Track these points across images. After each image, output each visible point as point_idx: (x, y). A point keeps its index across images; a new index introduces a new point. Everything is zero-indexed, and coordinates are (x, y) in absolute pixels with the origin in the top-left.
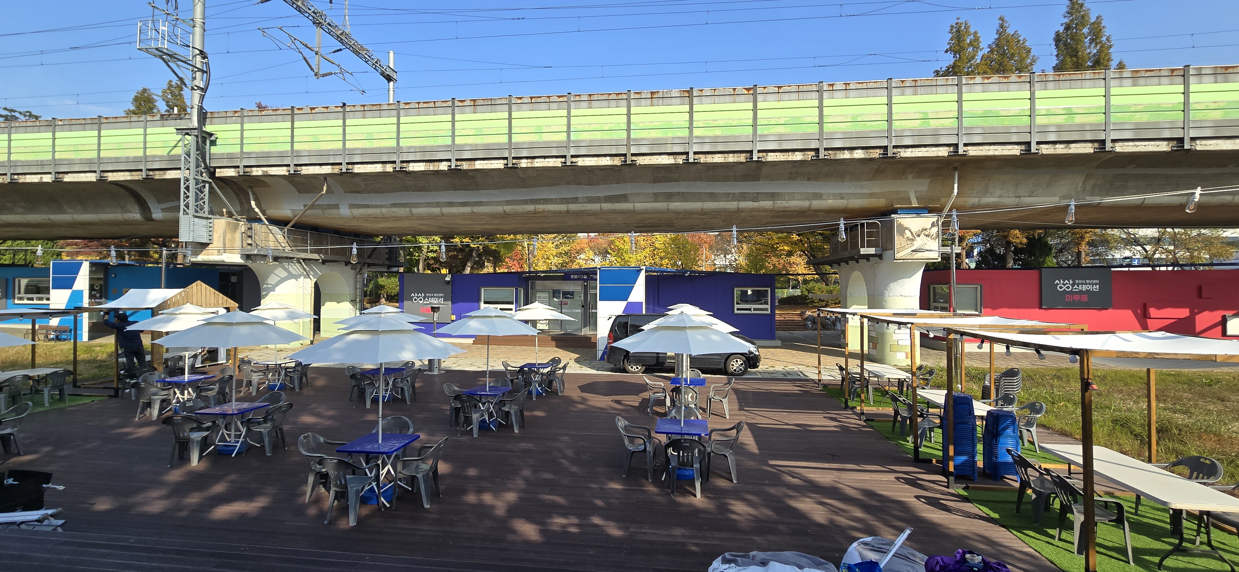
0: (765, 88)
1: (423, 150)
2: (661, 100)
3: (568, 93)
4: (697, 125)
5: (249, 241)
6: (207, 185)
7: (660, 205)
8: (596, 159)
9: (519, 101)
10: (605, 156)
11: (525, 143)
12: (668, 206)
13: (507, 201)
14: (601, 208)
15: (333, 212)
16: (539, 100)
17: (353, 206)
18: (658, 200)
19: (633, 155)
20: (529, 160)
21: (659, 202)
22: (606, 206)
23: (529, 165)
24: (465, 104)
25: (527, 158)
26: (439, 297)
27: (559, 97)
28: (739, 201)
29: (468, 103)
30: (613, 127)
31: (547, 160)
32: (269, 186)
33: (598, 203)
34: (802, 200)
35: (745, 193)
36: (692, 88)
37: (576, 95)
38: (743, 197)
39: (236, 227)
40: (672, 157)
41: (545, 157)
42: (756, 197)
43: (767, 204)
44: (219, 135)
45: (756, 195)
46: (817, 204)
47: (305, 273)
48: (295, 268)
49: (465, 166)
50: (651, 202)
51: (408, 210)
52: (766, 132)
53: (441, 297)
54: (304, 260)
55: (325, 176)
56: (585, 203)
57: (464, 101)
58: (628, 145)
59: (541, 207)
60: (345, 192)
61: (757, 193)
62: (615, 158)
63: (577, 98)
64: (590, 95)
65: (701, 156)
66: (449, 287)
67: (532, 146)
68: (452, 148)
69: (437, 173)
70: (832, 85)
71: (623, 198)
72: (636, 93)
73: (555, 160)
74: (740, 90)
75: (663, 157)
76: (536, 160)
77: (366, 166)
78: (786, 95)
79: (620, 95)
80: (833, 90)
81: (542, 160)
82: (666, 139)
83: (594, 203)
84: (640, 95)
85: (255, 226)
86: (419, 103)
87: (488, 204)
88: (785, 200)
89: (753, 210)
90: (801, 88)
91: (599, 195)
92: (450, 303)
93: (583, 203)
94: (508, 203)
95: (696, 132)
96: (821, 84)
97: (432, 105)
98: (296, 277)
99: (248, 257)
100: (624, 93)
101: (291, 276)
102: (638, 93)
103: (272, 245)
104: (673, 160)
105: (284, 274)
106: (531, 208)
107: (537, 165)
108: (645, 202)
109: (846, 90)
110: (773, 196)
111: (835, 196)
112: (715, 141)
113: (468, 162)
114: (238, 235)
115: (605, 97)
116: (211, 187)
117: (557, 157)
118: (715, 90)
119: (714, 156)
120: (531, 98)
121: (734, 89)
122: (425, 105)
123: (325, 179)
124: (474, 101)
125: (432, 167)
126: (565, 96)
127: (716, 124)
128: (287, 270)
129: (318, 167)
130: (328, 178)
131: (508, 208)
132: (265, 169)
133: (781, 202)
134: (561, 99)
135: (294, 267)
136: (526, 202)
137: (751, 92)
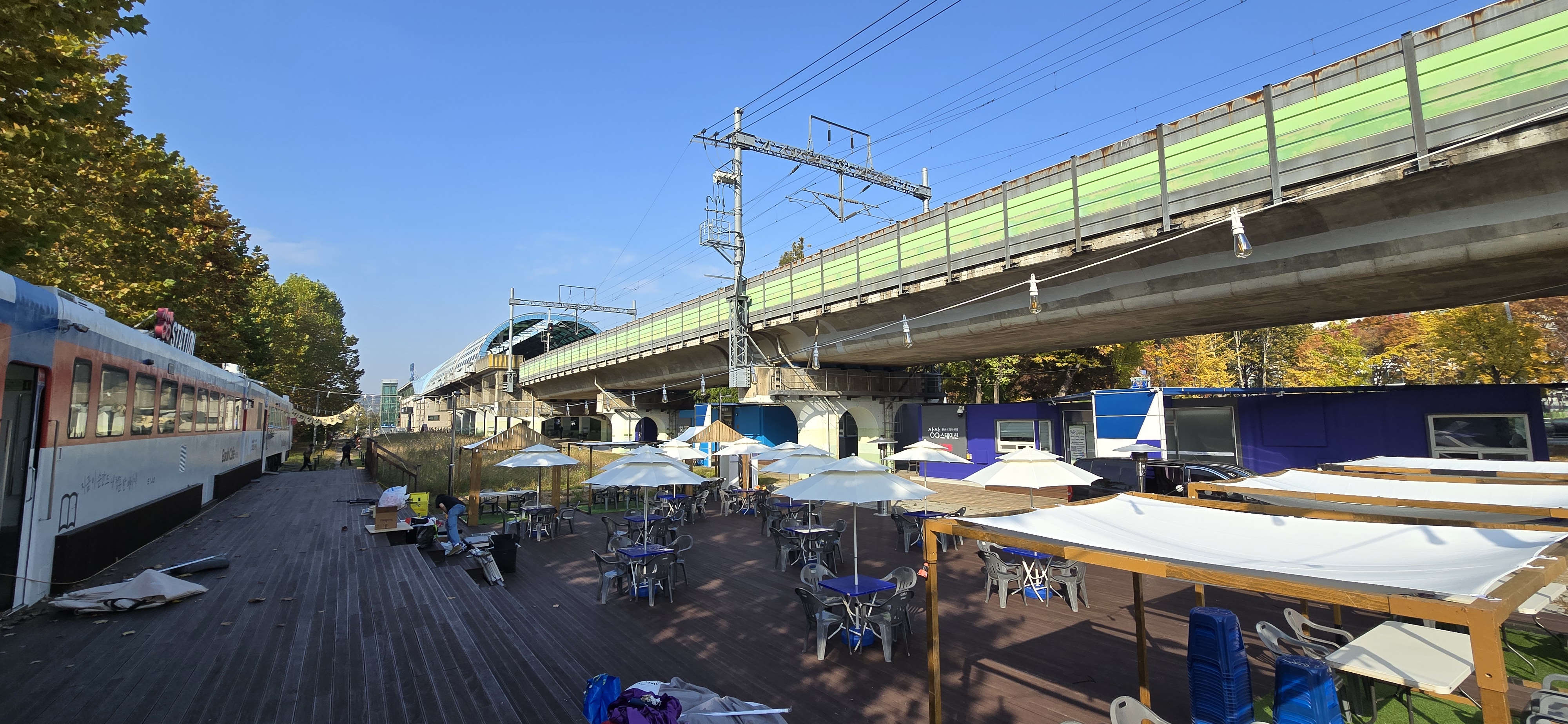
0: (1286, 83)
1: (877, 281)
2: (1116, 156)
3: (1003, 183)
4: (1172, 175)
5: (778, 383)
6: (746, 339)
7: (1162, 297)
8: (1040, 254)
9: (955, 207)
10: (1052, 247)
11: (962, 253)
12: (1173, 297)
13: (971, 320)
14: (1078, 312)
15: (832, 350)
16: (974, 200)
17: (846, 343)
18: (1156, 290)
19: (1084, 239)
20: (970, 271)
21: (1158, 292)
22: (1086, 309)
23: (970, 277)
24: (907, 224)
25: (967, 269)
26: (954, 432)
27: (994, 189)
28: (1298, 270)
29: (910, 222)
30: (1057, 209)
31: (987, 267)
32: (788, 333)
33: (1073, 306)
34: (1442, 247)
35: (1308, 255)
36: (1159, 126)
37: (1011, 182)
38: (1306, 262)
39: (766, 372)
40: (1140, 230)
41: (985, 264)
42: (1332, 259)
43: (1362, 266)
44: (752, 297)
45: (1330, 255)
46: (1482, 248)
47: (830, 409)
48: (820, 405)
49: (912, 289)
50: (1146, 294)
51: (885, 341)
52: (1294, 154)
53: (956, 432)
54: (828, 397)
55: (816, 319)
56: (1057, 308)
57: (907, 221)
58: (1077, 228)
59: (1007, 322)
60: (838, 331)
61: (1334, 252)
62: (1064, 247)
63: (1014, 185)
64: (1027, 177)
65: (1184, 218)
66: (963, 420)
67: (970, 255)
68: (901, 273)
69: (892, 300)
70: (1436, 30)
71: (1105, 295)
72: (1083, 157)
73: (995, 265)
74: (1240, 100)
75: (1127, 232)
76: (977, 269)
77: (838, 304)
78: (1330, 81)
79: (1063, 166)
80: (1438, 38)
81: (982, 268)
82: (1127, 207)
83: (1068, 307)
84: (1087, 158)
85: (784, 370)
86: (872, 234)
87: (952, 325)
88: (1399, 253)
89: (1332, 281)
90: (1361, 60)
91: (1071, 296)
92: (965, 438)
93: (1055, 309)
94: (973, 321)
95: (1171, 187)
96: (1408, 38)
97: (882, 233)
98: (822, 414)
99: (777, 397)
100: (1067, 162)
101: (817, 413)
102: (1085, 156)
103: (797, 386)
104: (1142, 234)
105: (811, 411)
106: (996, 323)
107: (977, 275)
108: (1137, 296)
109: (1474, 25)
110: (1369, 251)
111: (1533, 225)
112: (1202, 191)
113: (914, 285)
114: (768, 379)
115: (1044, 174)
116: (749, 341)
117: (997, 261)
118: (1196, 116)
119: (1206, 213)
120: (966, 200)
121: (1230, 104)
122: (877, 235)
123: (817, 321)
124: (915, 218)
125: (885, 296)
126: (1000, 187)
127: (1203, 165)
128: (813, 407)
129: (808, 312)
130: (820, 321)
131: (973, 327)
132: (778, 320)
133: (1390, 258)
134: (997, 192)
135: (819, 403)
136: (989, 318)
137: (1261, 98)
